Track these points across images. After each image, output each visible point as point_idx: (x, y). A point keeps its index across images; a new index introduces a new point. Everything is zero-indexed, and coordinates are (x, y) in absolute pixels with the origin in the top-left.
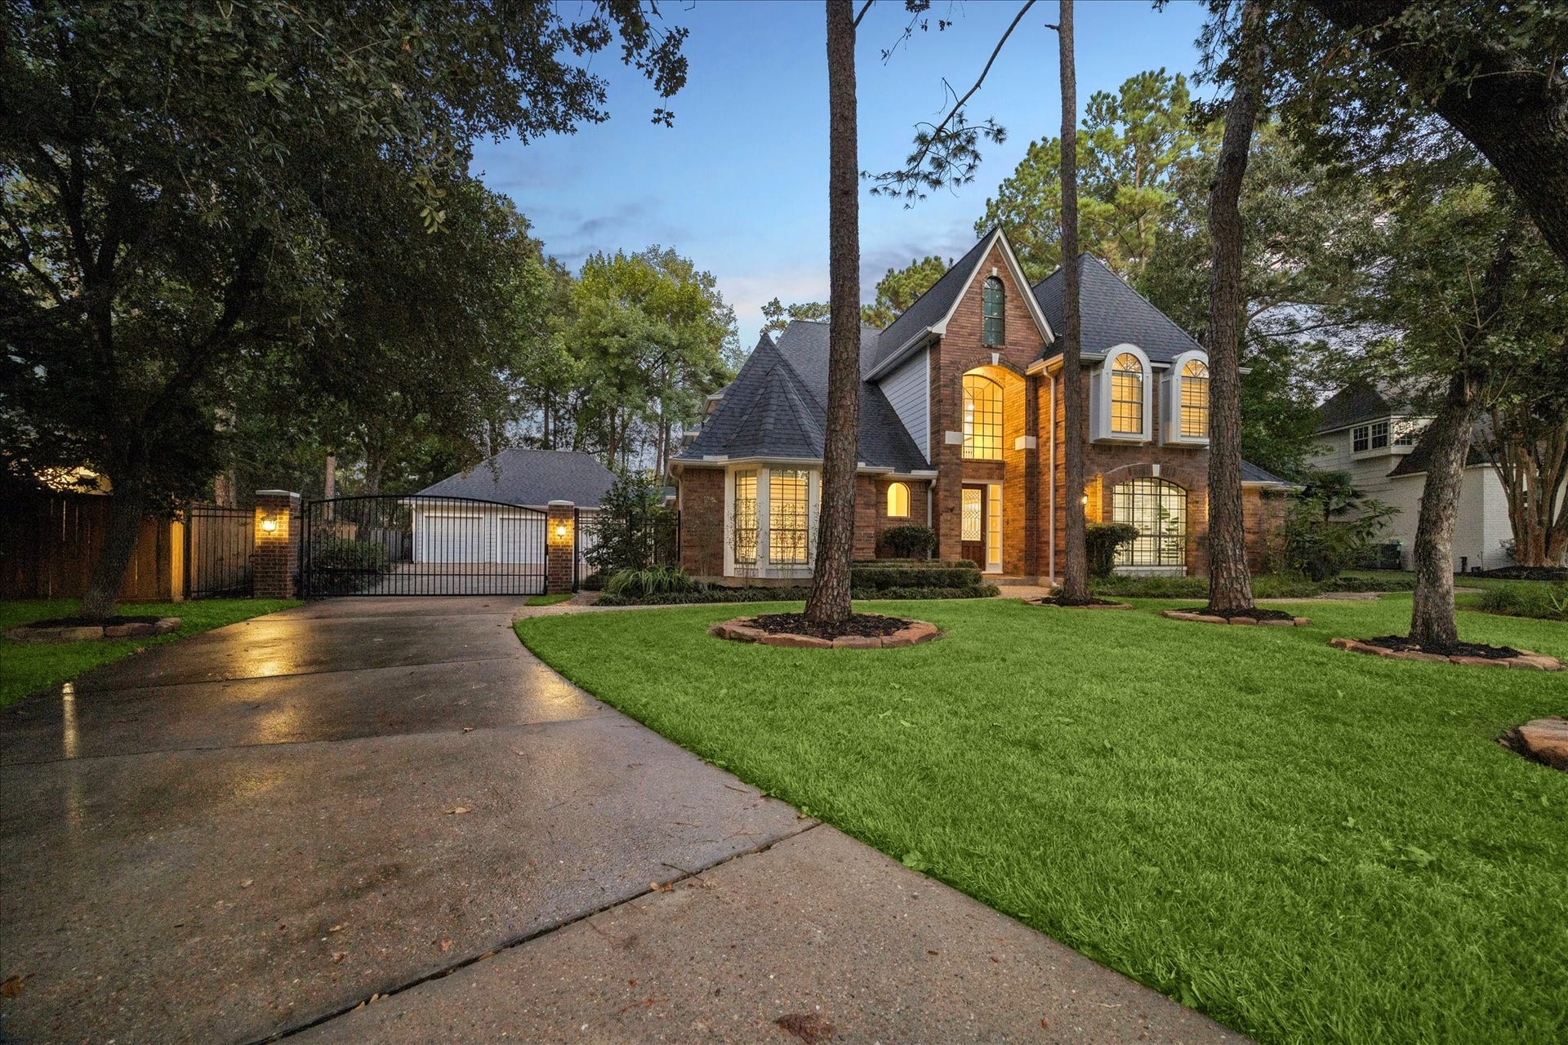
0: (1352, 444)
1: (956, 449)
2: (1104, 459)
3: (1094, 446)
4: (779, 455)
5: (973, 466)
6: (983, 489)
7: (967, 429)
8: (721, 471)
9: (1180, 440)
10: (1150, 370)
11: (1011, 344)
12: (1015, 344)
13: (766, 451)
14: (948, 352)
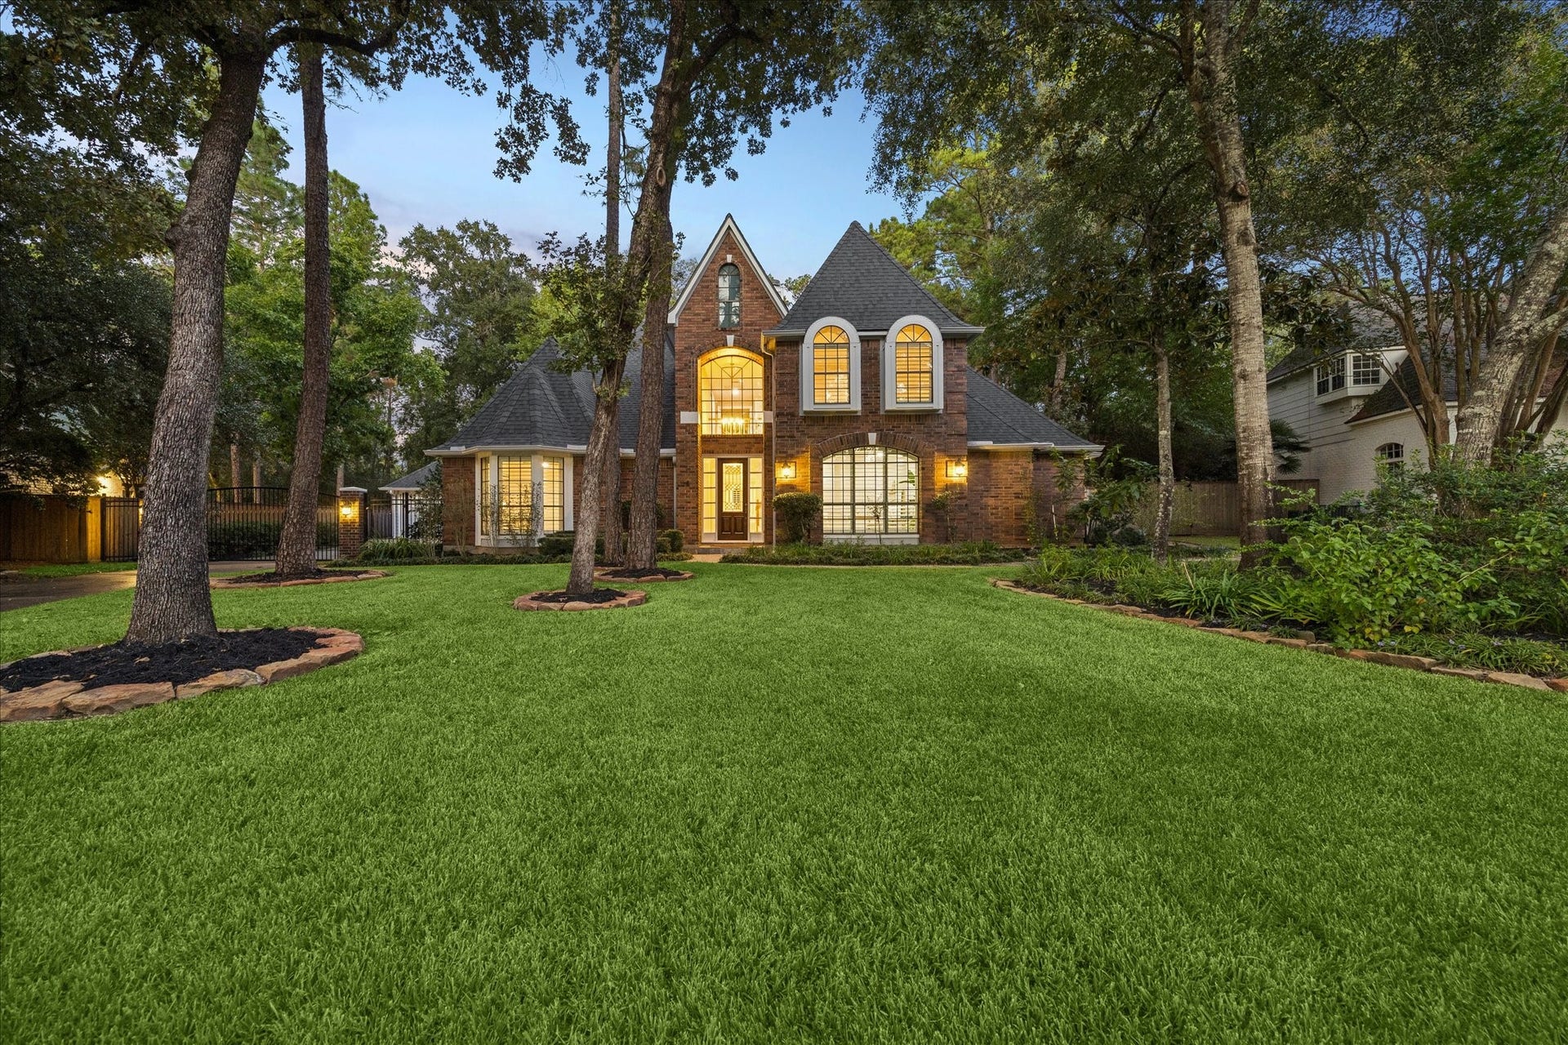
0: (1316, 385)
1: (693, 428)
2: (816, 430)
3: (804, 418)
4: (523, 443)
5: (730, 441)
6: (745, 462)
7: (705, 407)
8: (471, 459)
9: (895, 407)
10: (858, 340)
11: (747, 325)
12: (751, 325)
13: (490, 441)
14: (682, 339)
